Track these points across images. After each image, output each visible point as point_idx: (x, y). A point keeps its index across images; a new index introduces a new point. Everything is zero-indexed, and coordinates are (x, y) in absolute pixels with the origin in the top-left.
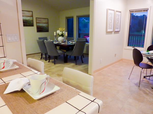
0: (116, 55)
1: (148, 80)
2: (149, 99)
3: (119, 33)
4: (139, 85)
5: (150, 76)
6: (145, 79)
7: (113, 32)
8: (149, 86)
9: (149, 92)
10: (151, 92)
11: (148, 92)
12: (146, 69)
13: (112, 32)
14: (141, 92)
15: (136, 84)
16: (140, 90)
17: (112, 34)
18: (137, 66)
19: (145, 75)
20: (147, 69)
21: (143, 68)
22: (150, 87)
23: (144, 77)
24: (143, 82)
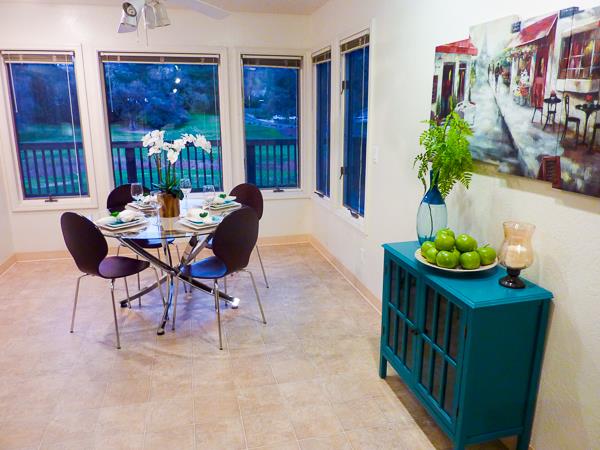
1: (138, 311)
2: (165, 375)
4: (115, 340)
5: (138, 296)
6: (127, 309)
8: (148, 330)
9: (156, 351)
10: (160, 349)
11: (151, 354)
12: (122, 279)
14: (133, 364)
15: (105, 343)
16: (126, 356)
18: (90, 276)
19: (124, 297)
20: (128, 277)
21: (113, 278)
22: (150, 332)
23: (123, 304)
24: (126, 322)
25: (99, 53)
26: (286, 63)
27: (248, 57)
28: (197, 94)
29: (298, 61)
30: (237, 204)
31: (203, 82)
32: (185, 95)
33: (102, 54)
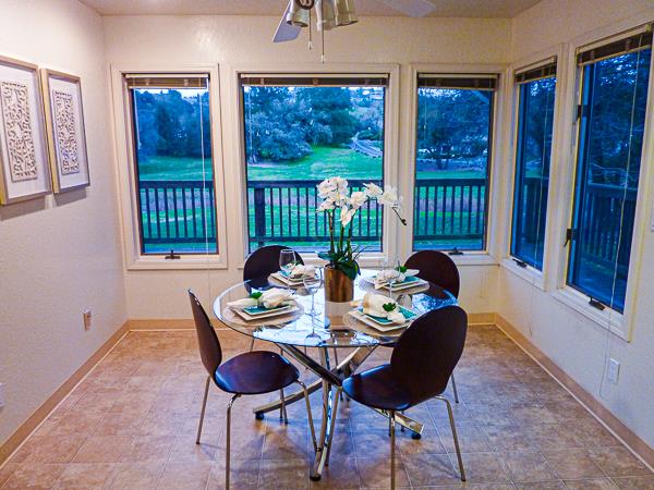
0: (87, 317)
3: (84, 196)
5: (279, 407)
7: (50, 198)
13: (41, 197)
17: (42, 207)
23: (259, 415)
25: (239, 74)
26: (476, 82)
27: (426, 76)
28: (320, 125)
29: (493, 80)
30: (423, 282)
31: (327, 112)
32: (307, 127)
33: (242, 76)
